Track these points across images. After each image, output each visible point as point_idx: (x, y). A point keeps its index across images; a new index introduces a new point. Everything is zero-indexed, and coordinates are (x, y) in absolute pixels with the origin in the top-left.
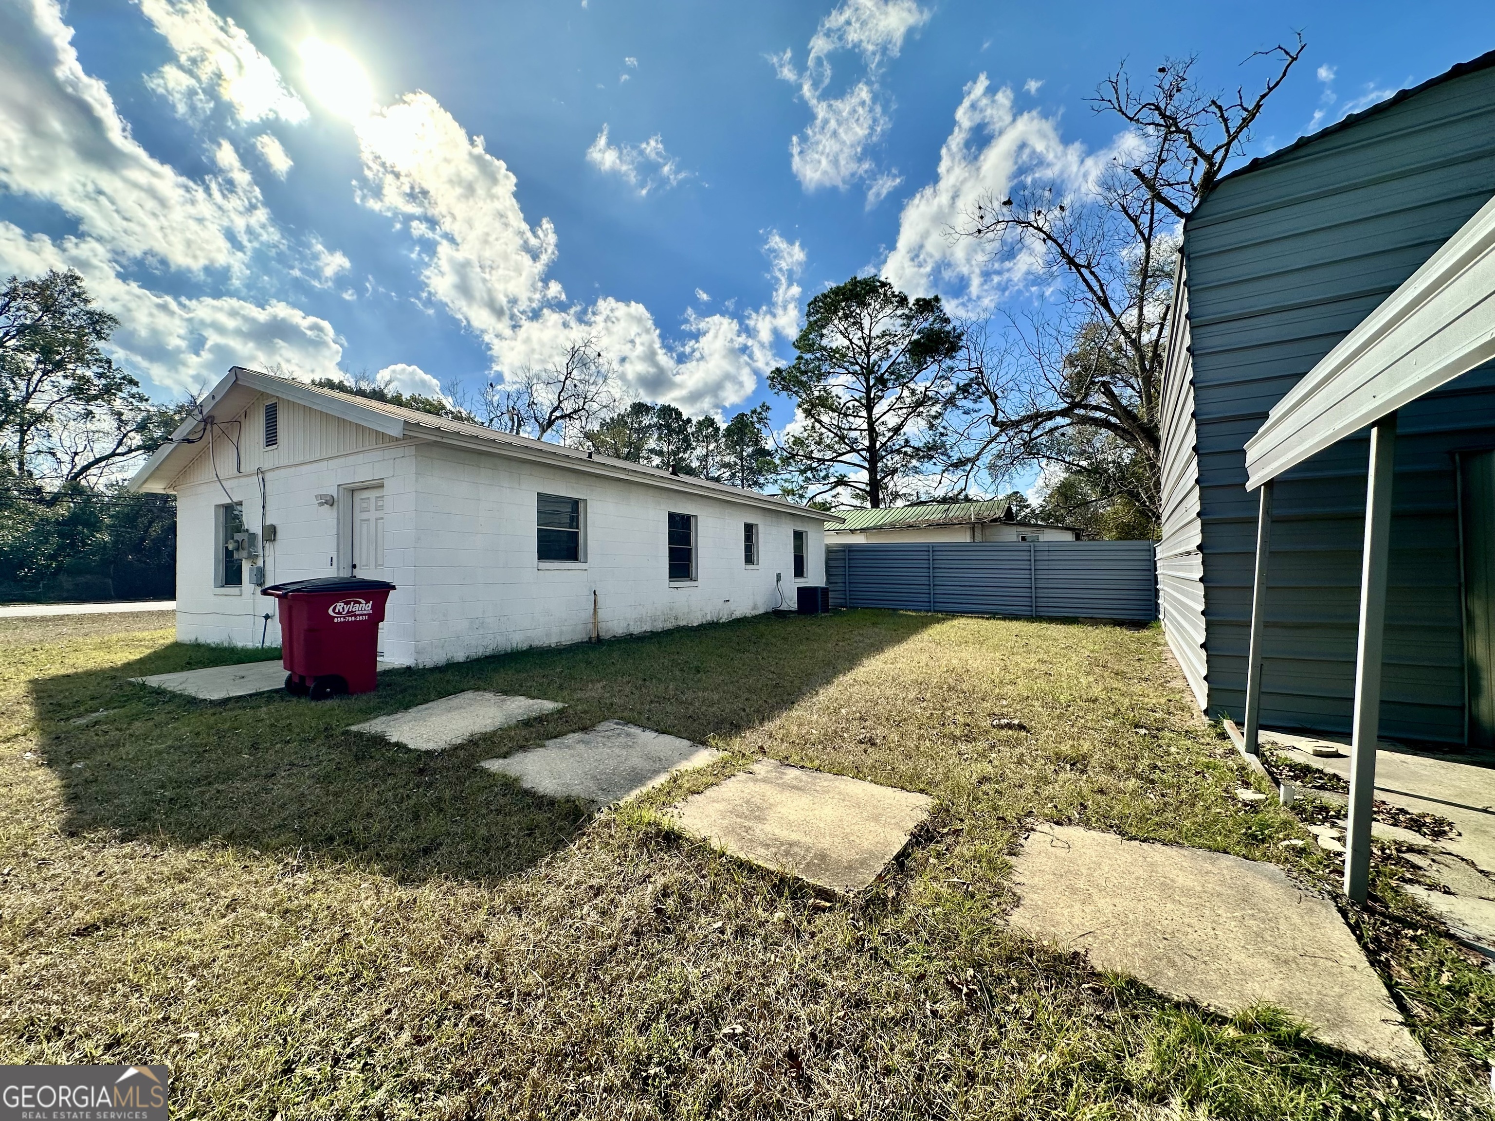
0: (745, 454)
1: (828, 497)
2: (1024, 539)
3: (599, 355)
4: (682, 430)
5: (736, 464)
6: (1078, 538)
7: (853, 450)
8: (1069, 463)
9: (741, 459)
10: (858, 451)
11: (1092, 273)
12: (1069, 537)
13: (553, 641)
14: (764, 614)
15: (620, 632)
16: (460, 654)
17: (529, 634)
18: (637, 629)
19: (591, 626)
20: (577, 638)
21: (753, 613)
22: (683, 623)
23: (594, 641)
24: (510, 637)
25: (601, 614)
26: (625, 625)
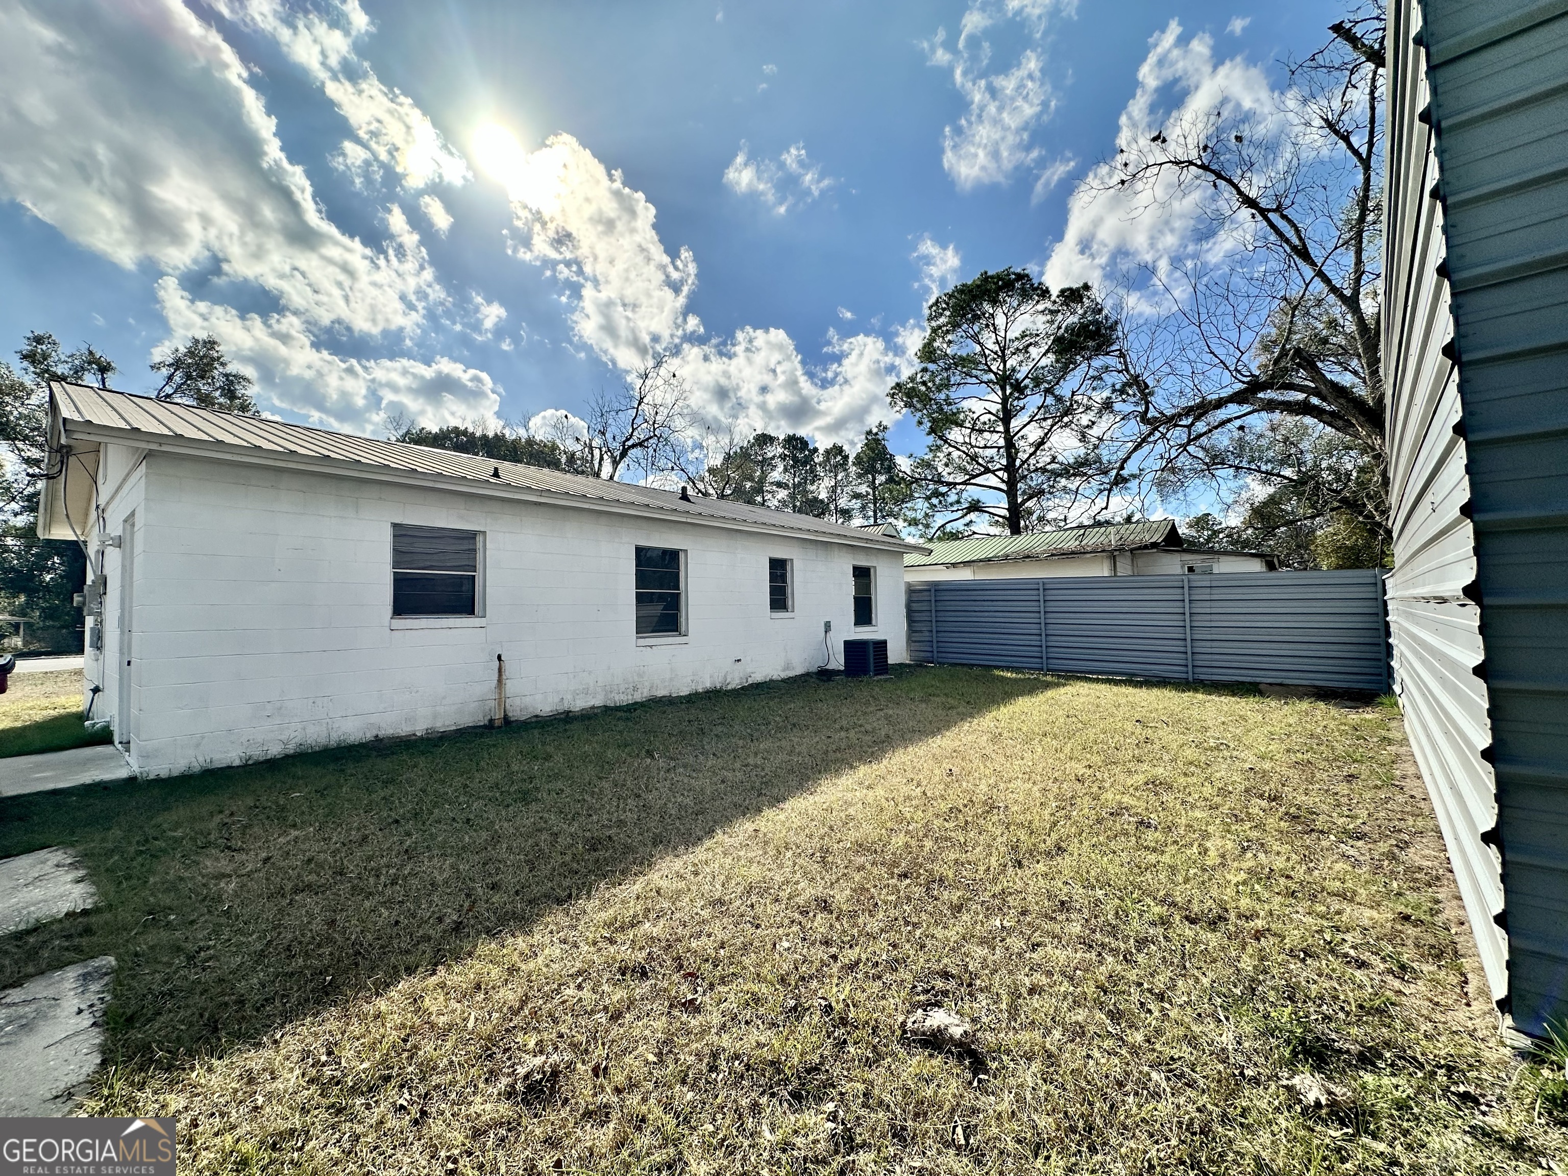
0: (877, 482)
1: (959, 525)
2: (1191, 569)
3: (674, 376)
4: (808, 460)
5: (868, 494)
6: (1271, 567)
7: (987, 471)
8: (1267, 473)
9: (874, 489)
10: (993, 472)
11: (1284, 217)
12: (1256, 566)
13: (420, 727)
14: (802, 675)
15: (548, 709)
16: (232, 755)
17: (374, 719)
18: (579, 704)
19: (492, 704)
20: (466, 721)
21: (784, 675)
22: (661, 693)
23: (497, 723)
24: (336, 725)
25: (511, 687)
26: (557, 700)
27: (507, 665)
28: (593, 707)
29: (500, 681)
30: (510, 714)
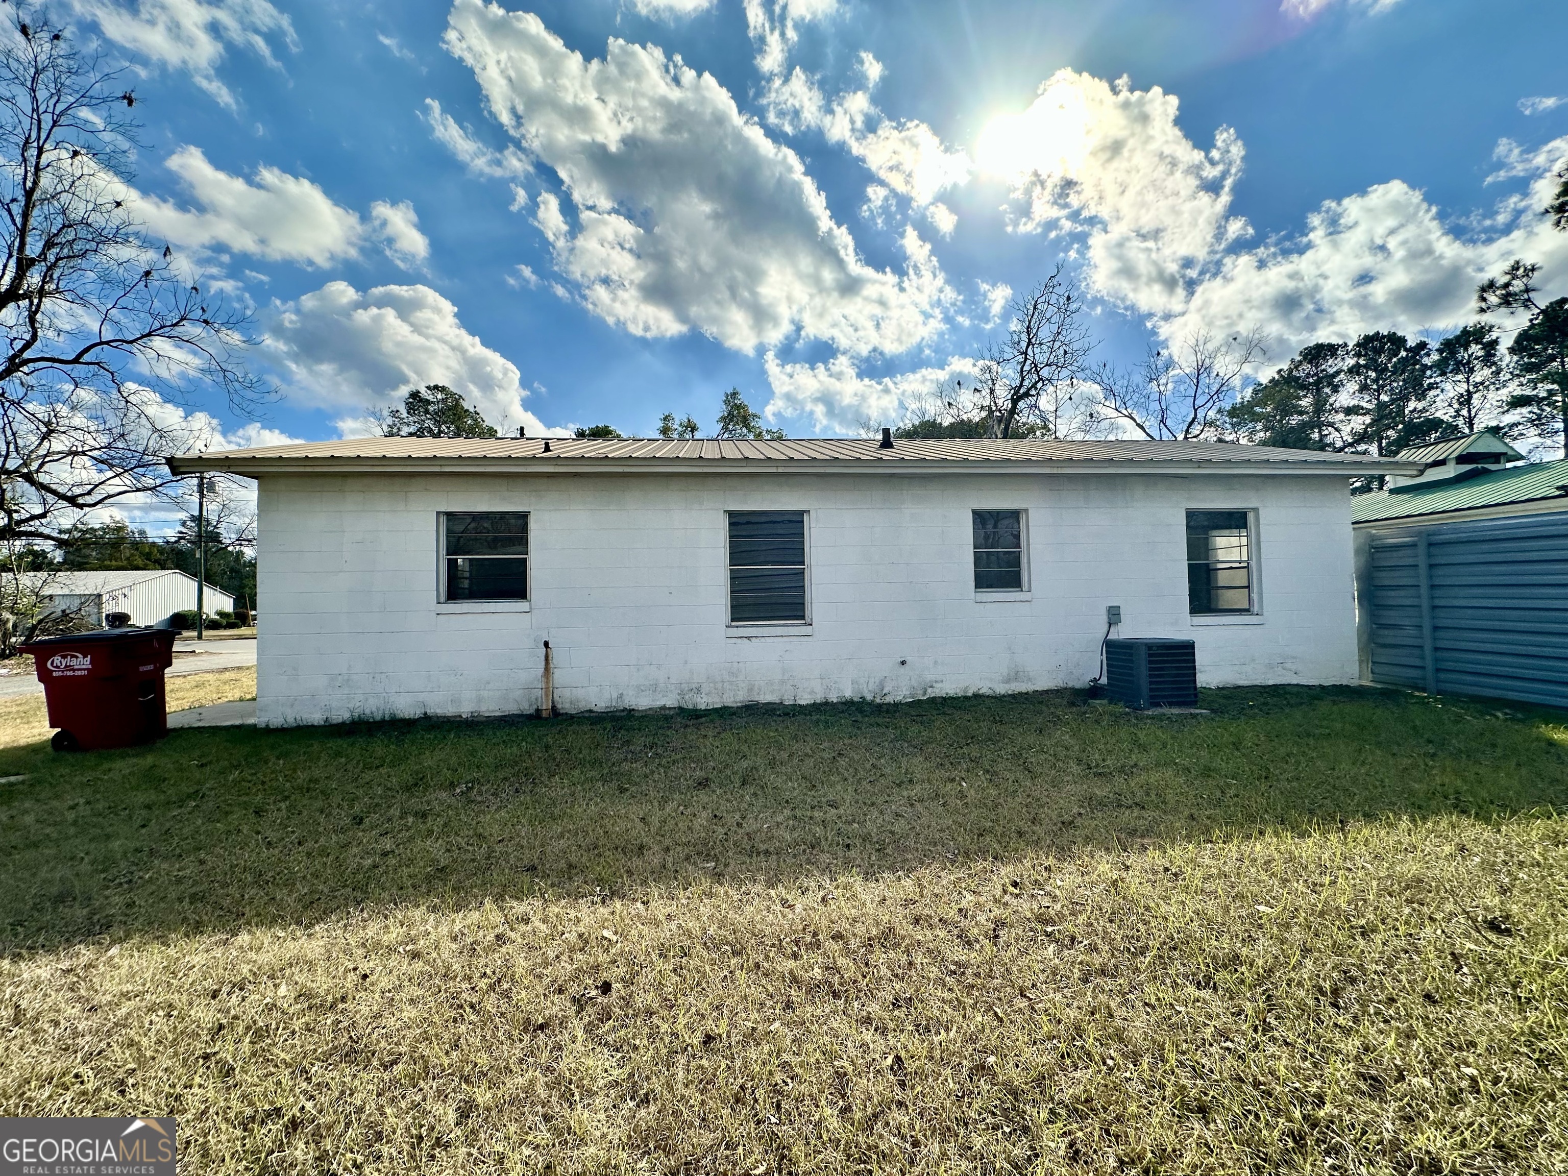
13: (465, 709)
14: (1047, 692)
15: (603, 705)
16: (316, 717)
17: (421, 697)
18: (643, 702)
19: (539, 693)
20: (511, 708)
21: (1002, 689)
22: (767, 697)
23: (544, 714)
24: (392, 699)
25: (559, 676)
26: (615, 695)
27: (555, 653)
28: (663, 708)
29: (547, 668)
30: (559, 706)
